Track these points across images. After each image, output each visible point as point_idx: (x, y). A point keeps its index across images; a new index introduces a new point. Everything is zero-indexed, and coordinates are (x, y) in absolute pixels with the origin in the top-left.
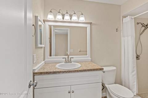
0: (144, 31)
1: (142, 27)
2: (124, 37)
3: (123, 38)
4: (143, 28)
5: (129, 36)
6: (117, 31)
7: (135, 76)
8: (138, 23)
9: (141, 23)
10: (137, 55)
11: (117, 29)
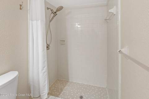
0: (53, 18)
1: (51, 13)
2: (32, 20)
3: (30, 21)
4: (53, 15)
5: (39, 20)
6: (21, 9)
7: (46, 73)
8: (48, 9)
9: (51, 9)
10: (48, 45)
11: (21, 5)
